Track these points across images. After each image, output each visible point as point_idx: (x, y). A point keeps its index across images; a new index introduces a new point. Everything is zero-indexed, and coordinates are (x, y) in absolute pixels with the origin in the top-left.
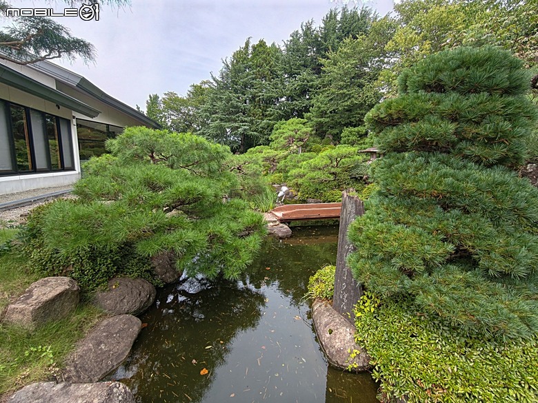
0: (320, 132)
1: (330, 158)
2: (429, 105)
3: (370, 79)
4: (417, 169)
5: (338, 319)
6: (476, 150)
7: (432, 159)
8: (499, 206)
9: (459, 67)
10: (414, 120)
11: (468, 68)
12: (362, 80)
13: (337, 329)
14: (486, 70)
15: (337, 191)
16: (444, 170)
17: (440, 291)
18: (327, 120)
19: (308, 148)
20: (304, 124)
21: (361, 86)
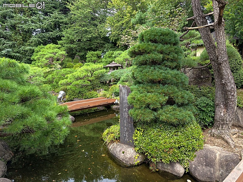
0: (71, 54)
1: (87, 71)
2: (153, 48)
3: (100, 21)
4: (152, 71)
5: (125, 146)
6: (169, 64)
7: (156, 67)
8: (178, 82)
9: (161, 35)
10: (149, 53)
11: (163, 36)
12: (95, 22)
13: (126, 150)
14: (168, 37)
15: (93, 92)
16: (161, 71)
17: (166, 113)
18: (75, 46)
19: (64, 66)
20: (59, 48)
21: (96, 25)
